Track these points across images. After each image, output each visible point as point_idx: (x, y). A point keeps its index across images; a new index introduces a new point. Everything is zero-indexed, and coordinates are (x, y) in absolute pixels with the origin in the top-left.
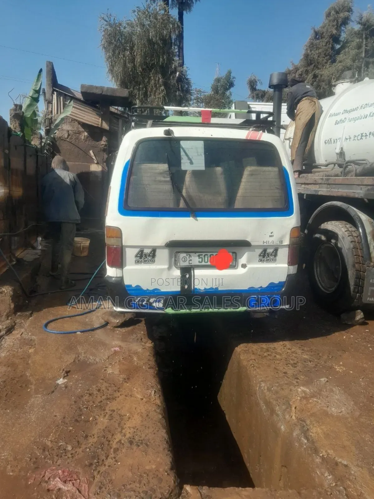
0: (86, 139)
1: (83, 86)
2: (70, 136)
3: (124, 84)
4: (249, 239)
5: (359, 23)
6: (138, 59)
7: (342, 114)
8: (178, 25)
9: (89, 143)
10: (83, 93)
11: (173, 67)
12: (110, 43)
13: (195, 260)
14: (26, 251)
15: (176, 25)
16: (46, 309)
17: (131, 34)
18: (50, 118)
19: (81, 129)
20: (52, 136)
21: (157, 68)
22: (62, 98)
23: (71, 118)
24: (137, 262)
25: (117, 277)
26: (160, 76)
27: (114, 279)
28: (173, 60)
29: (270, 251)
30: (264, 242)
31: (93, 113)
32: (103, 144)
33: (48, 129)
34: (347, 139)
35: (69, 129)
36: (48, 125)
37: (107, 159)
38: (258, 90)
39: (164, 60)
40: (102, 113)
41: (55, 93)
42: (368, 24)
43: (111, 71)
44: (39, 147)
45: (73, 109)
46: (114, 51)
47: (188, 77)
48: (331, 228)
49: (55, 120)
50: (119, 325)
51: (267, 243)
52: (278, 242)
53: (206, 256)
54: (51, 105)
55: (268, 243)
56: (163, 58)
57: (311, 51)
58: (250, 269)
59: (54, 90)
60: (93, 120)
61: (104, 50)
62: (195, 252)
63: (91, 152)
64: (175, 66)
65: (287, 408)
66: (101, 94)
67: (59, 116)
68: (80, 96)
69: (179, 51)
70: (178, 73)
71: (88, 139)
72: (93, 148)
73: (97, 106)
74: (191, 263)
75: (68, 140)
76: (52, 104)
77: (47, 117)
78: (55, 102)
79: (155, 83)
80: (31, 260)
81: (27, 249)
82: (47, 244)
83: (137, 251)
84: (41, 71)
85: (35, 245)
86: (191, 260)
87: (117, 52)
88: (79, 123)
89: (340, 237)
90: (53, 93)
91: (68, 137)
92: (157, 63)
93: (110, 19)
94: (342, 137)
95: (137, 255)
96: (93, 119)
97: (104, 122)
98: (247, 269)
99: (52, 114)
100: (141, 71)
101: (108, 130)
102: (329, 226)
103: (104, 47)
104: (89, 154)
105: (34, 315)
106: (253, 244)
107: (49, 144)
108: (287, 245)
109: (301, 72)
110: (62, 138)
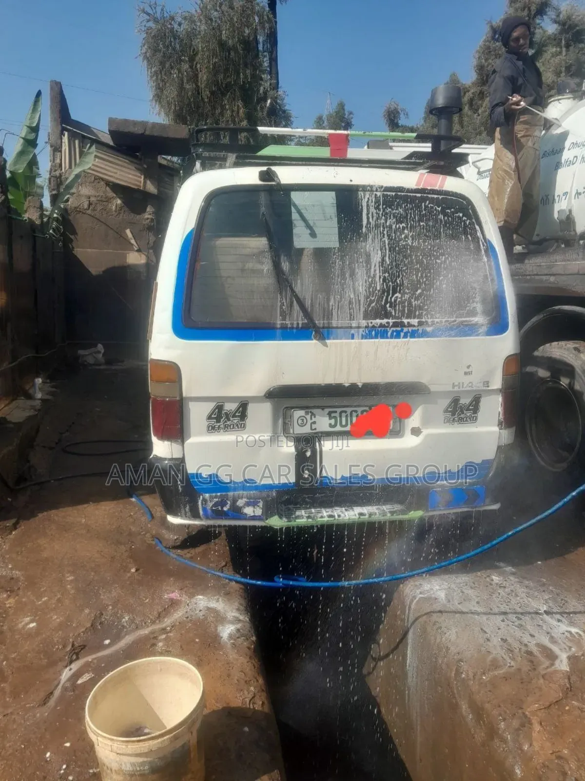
0: (119, 210)
1: (111, 121)
2: (93, 206)
3: (180, 117)
4: (424, 380)
5: (555, 22)
6: (203, 76)
7: (569, 149)
8: (268, 16)
9: (125, 217)
10: (113, 133)
11: (261, 91)
12: (156, 50)
13: (323, 423)
14: (14, 402)
15: (266, 17)
16: (45, 513)
17: (192, 34)
18: (58, 175)
19: (111, 194)
20: (62, 206)
21: (235, 90)
22: (77, 142)
23: (94, 175)
24: (212, 429)
25: (172, 459)
26: (240, 103)
27: (166, 462)
28: (262, 79)
29: (465, 401)
30: (454, 386)
31: (130, 166)
32: (148, 219)
33: (55, 194)
34: (580, 194)
35: (90, 194)
36: (56, 187)
37: (154, 242)
38: (402, 126)
39: (246, 77)
40: (145, 166)
41: (66, 133)
42: (569, 22)
43: (158, 98)
44: (38, 222)
45: (97, 160)
46: (162, 63)
47: (286, 108)
48: (558, 354)
49: (67, 179)
50: (179, 544)
51: (459, 388)
52: (482, 384)
53: (344, 414)
54: (59, 154)
55: (463, 386)
56: (245, 74)
57: (486, 60)
58: (428, 436)
59: (63, 129)
60: (129, 178)
61: (145, 62)
62: (323, 408)
63: (128, 232)
64: (265, 88)
65: (523, 725)
66: (142, 134)
67: (72, 171)
68: (107, 139)
69: (270, 66)
70: (269, 101)
71: (123, 211)
72: (131, 224)
73: (138, 155)
74: (315, 429)
75: (89, 212)
76: (61, 151)
77: (53, 173)
78: (65, 149)
79: (232, 115)
80: (21, 420)
81: (16, 399)
82: (54, 389)
83: (210, 407)
84: (39, 94)
85: (31, 391)
86: (314, 423)
87: (167, 65)
88: (108, 183)
89: (578, 370)
90: (62, 134)
91: (89, 207)
92: (235, 81)
93: (154, 11)
94: (571, 192)
95: (212, 414)
96: (130, 176)
97: (148, 182)
98: (421, 437)
99: (61, 170)
100: (209, 95)
101: (156, 194)
102: (553, 350)
103: (146, 57)
104: (125, 237)
105: (20, 526)
106: (433, 388)
107: (57, 220)
108: (497, 389)
109: (473, 93)
110: (78, 209)
